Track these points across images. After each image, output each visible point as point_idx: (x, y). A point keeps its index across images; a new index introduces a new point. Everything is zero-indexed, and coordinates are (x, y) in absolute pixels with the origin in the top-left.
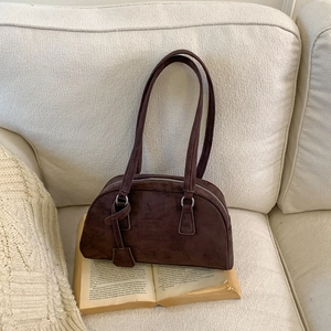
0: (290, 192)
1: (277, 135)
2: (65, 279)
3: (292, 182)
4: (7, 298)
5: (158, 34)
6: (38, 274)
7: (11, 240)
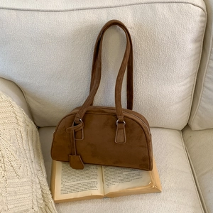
0: (197, 117)
1: (188, 80)
2: (45, 180)
3: (198, 110)
4: (4, 199)
5: (104, 11)
6: (25, 180)
7: (6, 160)
